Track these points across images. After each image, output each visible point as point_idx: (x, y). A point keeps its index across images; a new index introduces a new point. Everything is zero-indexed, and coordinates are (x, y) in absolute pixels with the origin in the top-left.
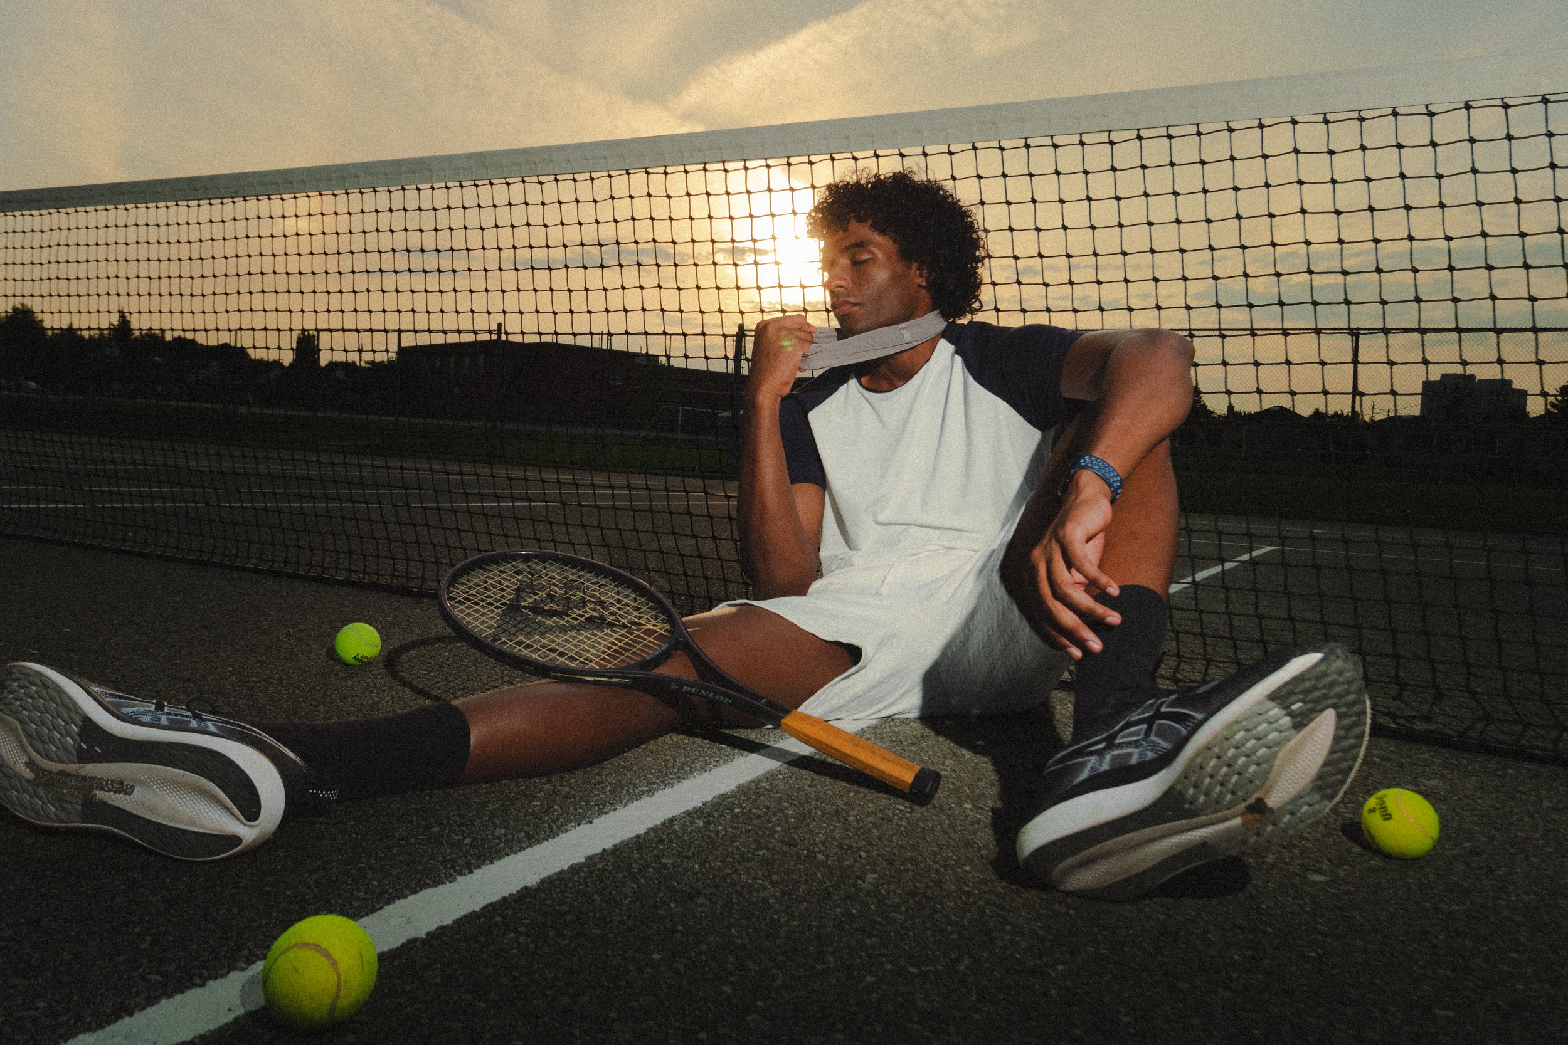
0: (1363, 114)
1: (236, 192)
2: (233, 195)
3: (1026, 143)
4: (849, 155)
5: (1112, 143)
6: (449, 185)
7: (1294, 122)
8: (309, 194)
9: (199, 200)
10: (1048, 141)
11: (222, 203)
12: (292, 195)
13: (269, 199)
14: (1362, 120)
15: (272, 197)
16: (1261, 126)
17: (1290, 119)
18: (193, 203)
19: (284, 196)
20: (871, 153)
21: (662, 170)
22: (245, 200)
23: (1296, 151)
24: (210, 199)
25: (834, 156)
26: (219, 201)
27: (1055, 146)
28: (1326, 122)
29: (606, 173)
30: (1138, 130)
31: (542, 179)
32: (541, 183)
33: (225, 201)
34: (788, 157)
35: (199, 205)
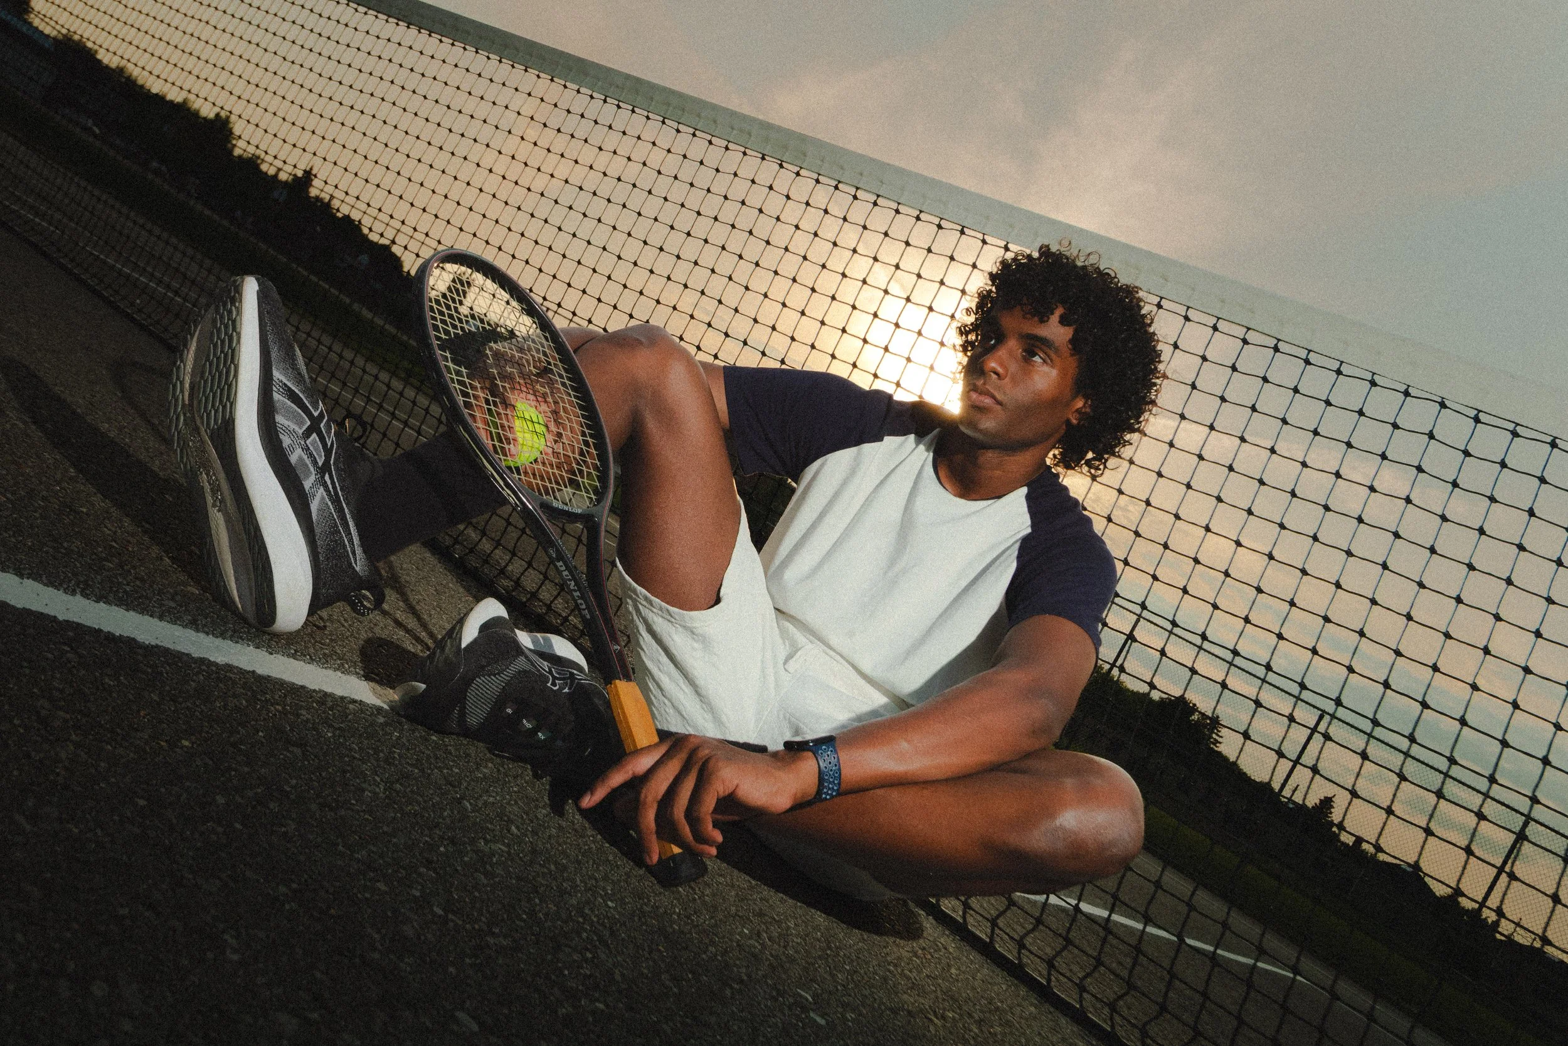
0: (1519, 429)
1: (404, 16)
2: (401, 17)
3: (1159, 302)
4: (980, 236)
5: (1245, 342)
6: (595, 95)
7: (1443, 405)
8: (467, 47)
9: (369, 9)
10: (1182, 310)
11: (387, 21)
12: (451, 41)
13: (430, 35)
14: (1515, 434)
15: (433, 34)
16: (1407, 394)
17: (1439, 400)
18: (362, 9)
19: (444, 39)
20: (1003, 244)
21: (796, 169)
22: (408, 27)
23: (1431, 436)
24: (378, 12)
25: (965, 229)
26: (385, 17)
27: (1187, 318)
28: (1477, 420)
29: (743, 149)
30: (1279, 340)
31: (681, 127)
32: (678, 131)
33: (391, 20)
34: (921, 212)
35: (366, 13)
